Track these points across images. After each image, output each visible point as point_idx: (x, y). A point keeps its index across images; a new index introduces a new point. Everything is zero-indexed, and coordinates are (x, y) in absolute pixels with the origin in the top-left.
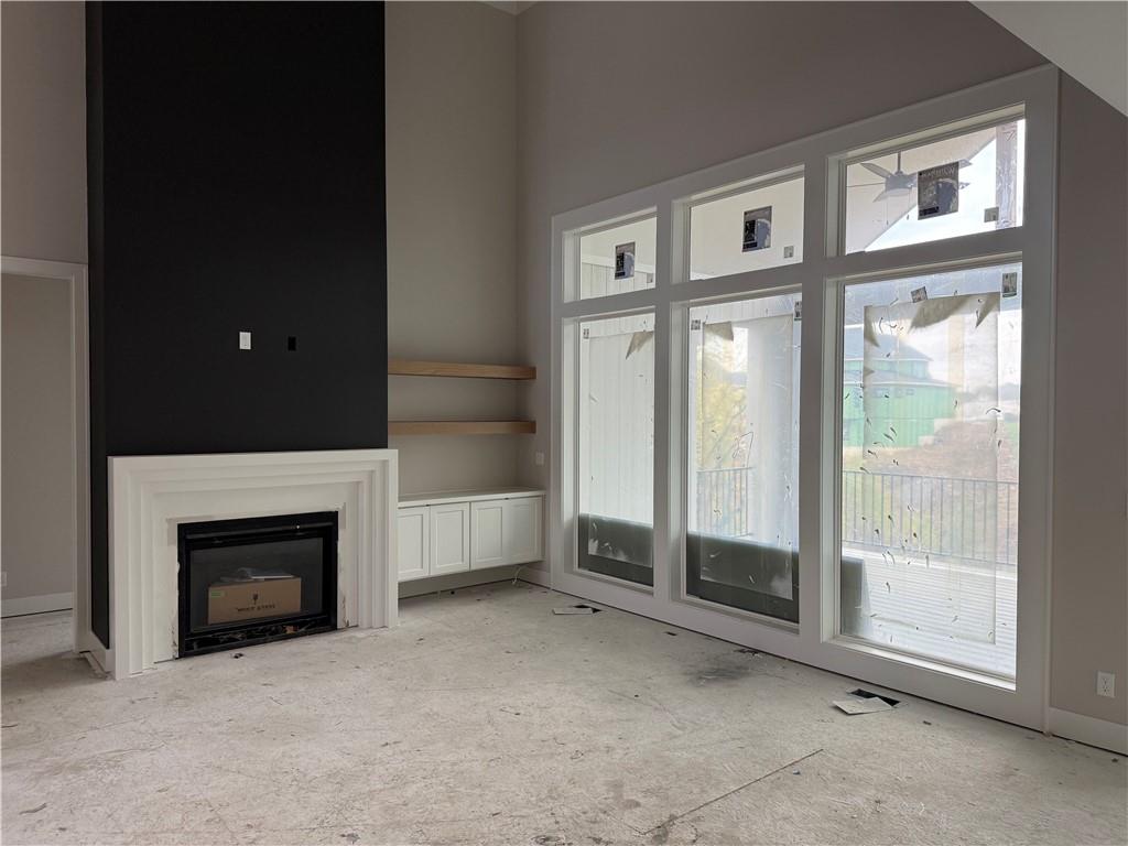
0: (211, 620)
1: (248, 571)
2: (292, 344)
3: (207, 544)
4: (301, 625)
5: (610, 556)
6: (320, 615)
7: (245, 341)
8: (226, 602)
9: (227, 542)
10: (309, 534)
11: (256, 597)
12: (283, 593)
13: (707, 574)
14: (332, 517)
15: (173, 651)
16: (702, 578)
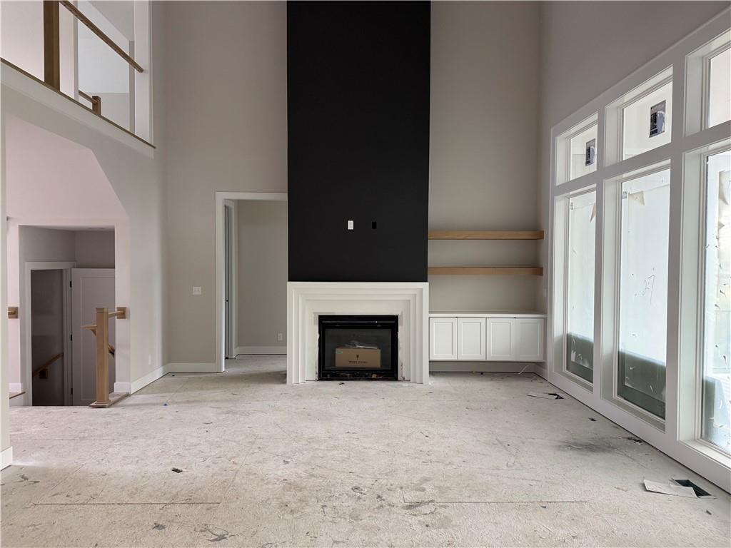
0: (337, 365)
1: (356, 343)
2: (374, 225)
3: (333, 326)
4: (380, 375)
5: (581, 364)
6: (389, 371)
7: (351, 225)
8: (344, 356)
9: (343, 327)
10: (384, 327)
11: (358, 356)
12: (371, 356)
13: (628, 382)
14: (395, 318)
15: (315, 376)
16: (626, 384)
